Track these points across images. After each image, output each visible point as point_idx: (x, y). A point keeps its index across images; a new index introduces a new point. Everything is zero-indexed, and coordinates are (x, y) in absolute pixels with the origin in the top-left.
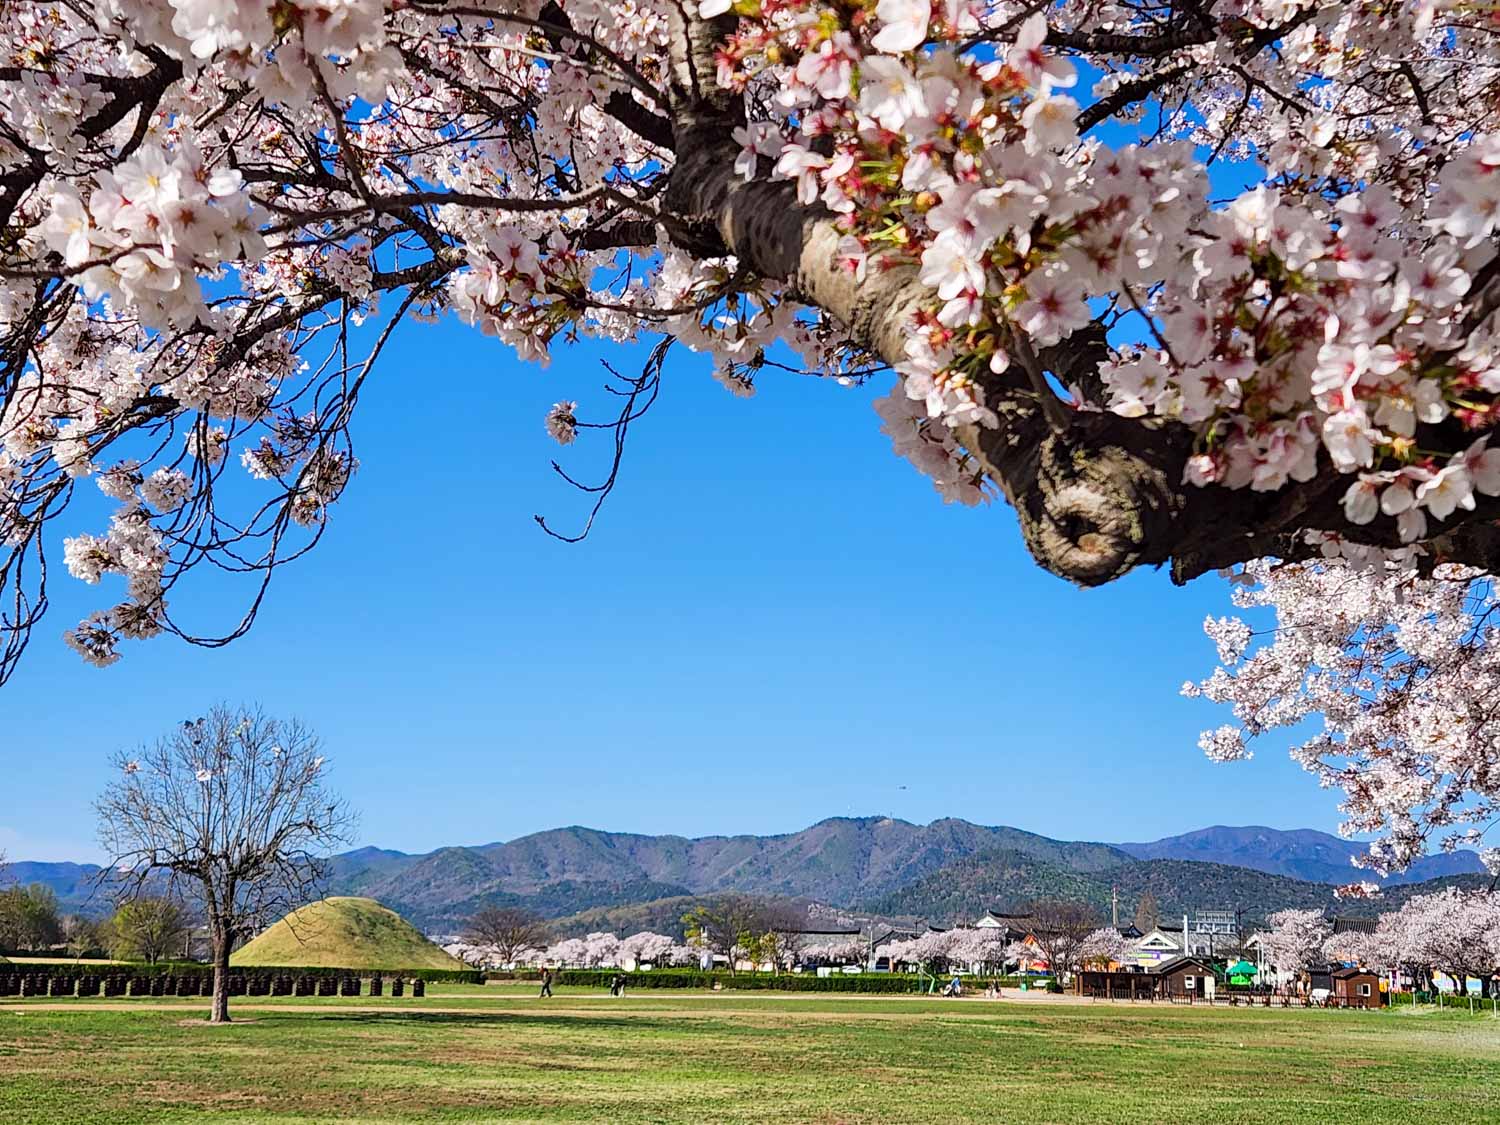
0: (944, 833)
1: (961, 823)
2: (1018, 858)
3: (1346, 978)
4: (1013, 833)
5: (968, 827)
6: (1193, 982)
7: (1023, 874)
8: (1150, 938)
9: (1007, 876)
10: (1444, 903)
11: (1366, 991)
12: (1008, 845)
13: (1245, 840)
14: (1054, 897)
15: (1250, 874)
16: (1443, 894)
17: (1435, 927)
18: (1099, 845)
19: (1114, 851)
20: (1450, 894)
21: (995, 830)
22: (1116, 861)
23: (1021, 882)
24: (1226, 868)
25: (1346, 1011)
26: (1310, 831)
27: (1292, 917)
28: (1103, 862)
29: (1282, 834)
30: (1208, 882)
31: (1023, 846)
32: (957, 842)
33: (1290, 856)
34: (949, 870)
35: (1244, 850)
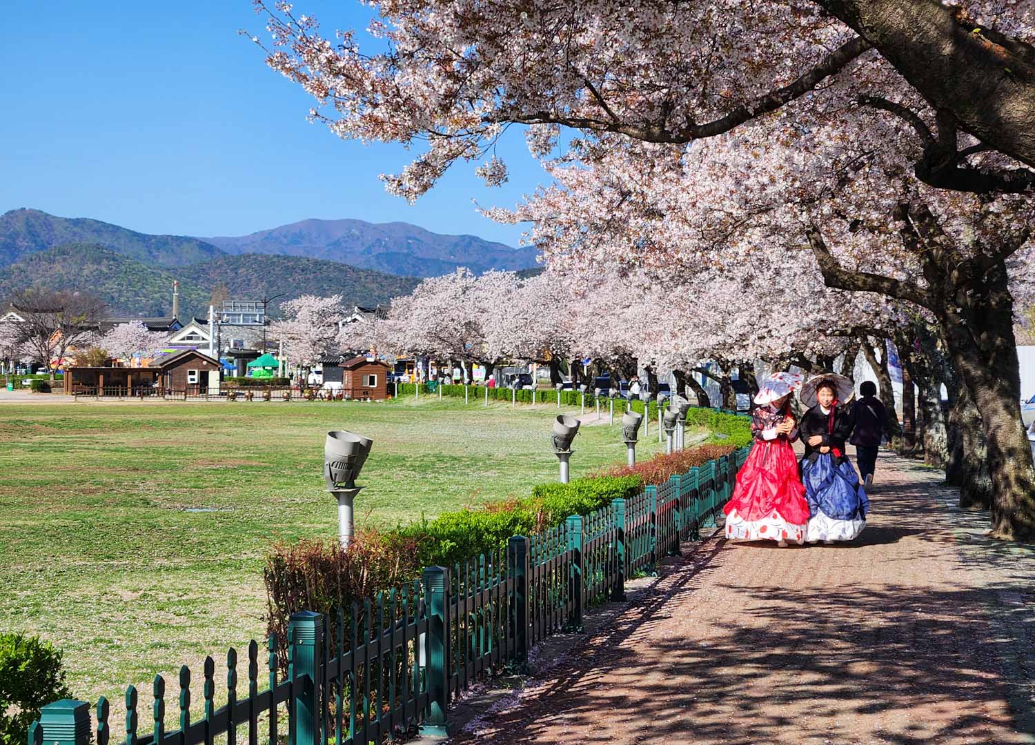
0: (19, 226)
1: (37, 215)
2: (100, 254)
3: (353, 368)
4: (96, 226)
5: (47, 221)
6: (196, 377)
7: (105, 270)
8: (186, 332)
9: (85, 272)
10: (453, 286)
11: (372, 382)
12: (91, 239)
13: (340, 234)
14: (137, 295)
15: (341, 268)
16: (453, 275)
17: (441, 311)
18: (188, 240)
19: (205, 246)
20: (460, 275)
21: (77, 222)
22: (205, 257)
23: (101, 278)
24: (316, 263)
25: (349, 404)
26: (403, 226)
27: (308, 305)
28: (191, 256)
29: (375, 227)
30: (297, 277)
31: (106, 240)
32: (33, 235)
33: (382, 250)
34: (22, 265)
35: (337, 244)
